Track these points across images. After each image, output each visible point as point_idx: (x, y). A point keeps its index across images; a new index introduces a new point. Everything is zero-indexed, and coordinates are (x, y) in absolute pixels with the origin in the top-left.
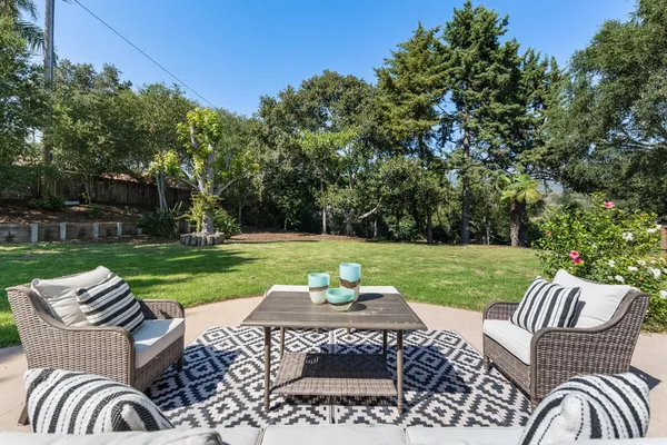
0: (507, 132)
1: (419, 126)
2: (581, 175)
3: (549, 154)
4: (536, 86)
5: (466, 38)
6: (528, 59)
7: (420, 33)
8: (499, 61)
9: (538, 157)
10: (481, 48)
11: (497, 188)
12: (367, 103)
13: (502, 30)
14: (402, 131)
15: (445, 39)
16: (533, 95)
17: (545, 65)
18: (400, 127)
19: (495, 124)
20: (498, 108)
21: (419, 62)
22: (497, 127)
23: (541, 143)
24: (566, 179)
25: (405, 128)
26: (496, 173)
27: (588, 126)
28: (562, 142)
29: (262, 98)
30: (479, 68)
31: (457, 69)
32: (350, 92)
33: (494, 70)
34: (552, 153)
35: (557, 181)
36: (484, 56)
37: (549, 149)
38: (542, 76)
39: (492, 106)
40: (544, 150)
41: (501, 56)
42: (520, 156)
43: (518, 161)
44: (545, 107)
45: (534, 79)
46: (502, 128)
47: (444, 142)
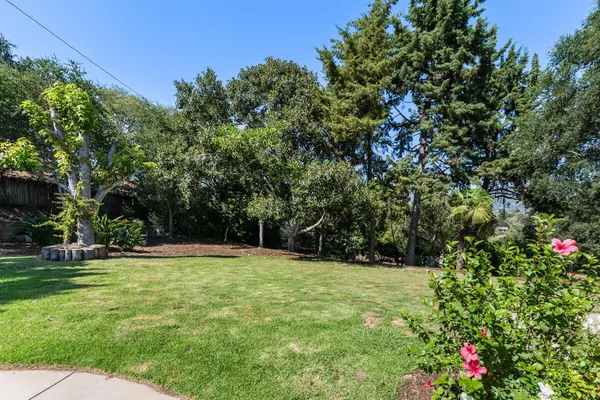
0: (466, 139)
1: (361, 125)
2: (544, 192)
3: (513, 167)
4: (510, 88)
5: (432, 18)
6: (506, 55)
7: (376, 7)
8: (467, 46)
9: (500, 170)
10: (447, 29)
11: (447, 204)
12: (302, 94)
13: (478, 9)
14: (341, 130)
15: (407, 18)
16: (505, 99)
17: (524, 61)
18: (339, 126)
19: (453, 127)
20: (459, 107)
21: (371, 44)
22: (455, 132)
23: (505, 154)
24: (528, 198)
25: (344, 127)
26: (447, 186)
27: (562, 131)
28: (528, 154)
29: (177, 83)
30: (442, 56)
31: (415, 55)
32: (284, 81)
33: (460, 58)
34: (515, 167)
35: (520, 200)
36: (451, 41)
37: (513, 161)
38: (518, 75)
39: (453, 105)
40: (506, 161)
41: (469, 39)
42: (478, 169)
43: (476, 174)
44: (517, 113)
45: (508, 80)
46: (461, 133)
47: (402, 151)
